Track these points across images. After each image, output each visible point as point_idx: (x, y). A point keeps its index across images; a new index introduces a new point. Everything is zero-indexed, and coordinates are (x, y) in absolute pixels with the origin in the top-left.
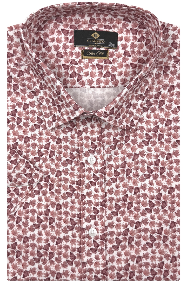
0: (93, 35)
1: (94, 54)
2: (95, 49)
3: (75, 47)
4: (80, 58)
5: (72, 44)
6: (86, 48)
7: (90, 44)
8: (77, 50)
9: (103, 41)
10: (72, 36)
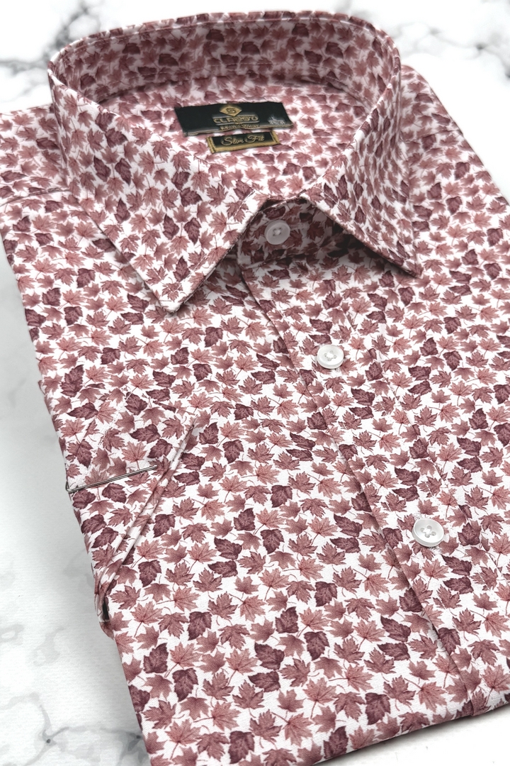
0: (224, 110)
1: (241, 141)
2: (238, 132)
3: (187, 136)
4: (208, 152)
5: (176, 133)
6: (216, 135)
7: (224, 126)
8: (193, 140)
9: (253, 117)
10: (172, 119)
